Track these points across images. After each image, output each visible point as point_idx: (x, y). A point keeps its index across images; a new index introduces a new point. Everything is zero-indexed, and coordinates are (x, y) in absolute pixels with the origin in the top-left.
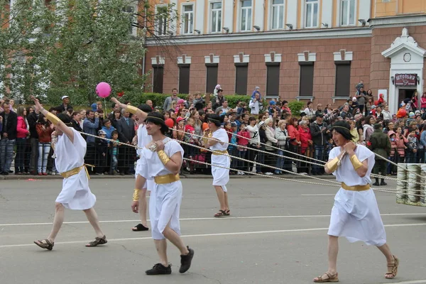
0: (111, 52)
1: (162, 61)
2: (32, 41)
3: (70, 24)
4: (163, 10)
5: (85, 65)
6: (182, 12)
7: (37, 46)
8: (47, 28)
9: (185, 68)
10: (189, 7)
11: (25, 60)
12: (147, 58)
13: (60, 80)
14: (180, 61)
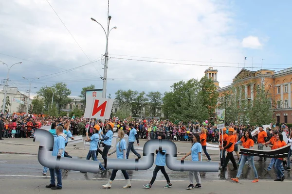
0: (265, 113)
1: (279, 115)
2: (245, 110)
3: (254, 106)
4: (279, 102)
5: (258, 116)
6: (285, 102)
7: (246, 112)
8: (248, 107)
9: (286, 117)
10: (287, 101)
11: (243, 115)
12: (275, 114)
13: (252, 120)
14: (284, 115)
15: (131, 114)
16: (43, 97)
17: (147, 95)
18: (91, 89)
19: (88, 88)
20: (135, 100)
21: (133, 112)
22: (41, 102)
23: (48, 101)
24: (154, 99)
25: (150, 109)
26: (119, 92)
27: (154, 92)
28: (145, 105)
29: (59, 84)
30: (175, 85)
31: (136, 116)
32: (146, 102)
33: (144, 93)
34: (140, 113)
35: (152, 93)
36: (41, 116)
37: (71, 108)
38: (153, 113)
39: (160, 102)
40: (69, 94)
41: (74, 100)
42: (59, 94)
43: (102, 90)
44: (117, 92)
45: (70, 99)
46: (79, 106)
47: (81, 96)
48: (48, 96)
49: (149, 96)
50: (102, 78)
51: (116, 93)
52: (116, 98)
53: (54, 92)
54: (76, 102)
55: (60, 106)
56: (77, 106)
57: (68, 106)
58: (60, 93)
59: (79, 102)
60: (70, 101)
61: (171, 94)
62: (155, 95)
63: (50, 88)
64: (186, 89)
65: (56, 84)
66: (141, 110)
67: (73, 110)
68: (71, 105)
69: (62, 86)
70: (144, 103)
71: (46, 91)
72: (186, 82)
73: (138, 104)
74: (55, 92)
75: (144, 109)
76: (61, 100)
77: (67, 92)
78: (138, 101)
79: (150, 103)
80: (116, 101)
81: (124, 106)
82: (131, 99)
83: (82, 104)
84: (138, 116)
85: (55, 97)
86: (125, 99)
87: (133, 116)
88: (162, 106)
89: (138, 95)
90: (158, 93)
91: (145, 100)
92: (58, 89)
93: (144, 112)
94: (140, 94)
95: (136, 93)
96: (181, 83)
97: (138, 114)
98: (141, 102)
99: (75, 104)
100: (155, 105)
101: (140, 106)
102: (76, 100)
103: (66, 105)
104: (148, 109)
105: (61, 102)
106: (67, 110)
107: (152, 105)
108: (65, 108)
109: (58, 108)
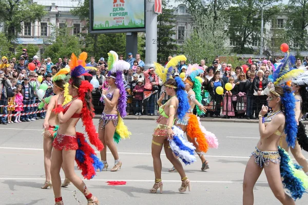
15: (227, 44)
21: (234, 39)
25: (288, 25)
28: (270, 15)
31: (243, 50)
34: (256, 40)
37: (44, 33)
38: (296, 40)
41: (53, 10)
45: (41, 7)
46: (70, 25)
54: (57, 15)
55: (11, 29)
57: (37, 27)
59: (66, 14)
60: (39, 13)
66: (259, 31)
68: (44, 25)
73: (249, 13)
75: (268, 26)
76: (11, 10)
78: (250, 4)
80: (182, 6)
81: (208, 21)
84: (251, 51)
87: (235, 51)
93: (269, 36)
97: (250, 43)
98: (257, 5)
99: (57, 20)
100: (304, 13)
101: (256, 17)
102: (59, 9)
103: (28, 25)
104: (282, 26)
105: (13, 18)
106: (32, 39)
107: (294, 14)
108: (28, 34)
109: (6, 35)
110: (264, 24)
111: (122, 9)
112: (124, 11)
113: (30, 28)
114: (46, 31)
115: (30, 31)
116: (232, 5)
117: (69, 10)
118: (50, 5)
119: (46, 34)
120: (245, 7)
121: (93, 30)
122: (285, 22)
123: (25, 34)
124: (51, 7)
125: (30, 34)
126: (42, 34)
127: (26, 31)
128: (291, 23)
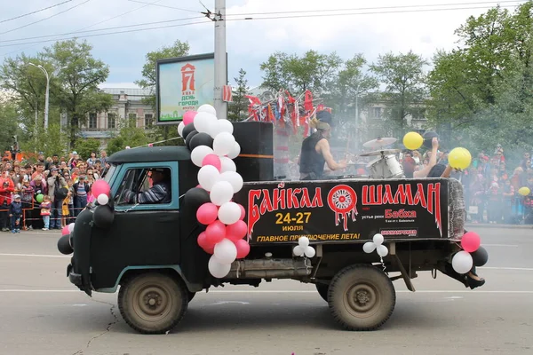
16: (16, 94)
17: (373, 68)
18: (177, 57)
19: (166, 51)
20: (329, 84)
22: (8, 109)
23: (32, 105)
24: (398, 81)
25: (386, 114)
26: (273, 60)
27: (396, 54)
28: (367, 102)
29: (64, 45)
30: (473, 24)
32: (371, 90)
33: (361, 61)
35: (391, 60)
36: (14, 157)
37: (112, 125)
39: (419, 91)
40: (102, 76)
41: (122, 99)
42: (70, 79)
43: (210, 56)
44: (266, 61)
45: (108, 95)
46: (141, 116)
47: (143, 84)
48: (30, 87)
49: (379, 70)
50: (208, 14)
51: (264, 67)
52: (265, 85)
53: (50, 71)
54: (127, 105)
55: (74, 121)
56: (133, 117)
57: (103, 119)
58: (70, 74)
59: (137, 103)
60: (106, 102)
61: (456, 55)
62: (402, 67)
63: (36, 62)
64: (511, 38)
65: (57, 47)
67: (117, 133)
68: (111, 116)
69: (77, 51)
70: (364, 94)
71: (23, 71)
72: (512, 12)
73: (343, 100)
74: (55, 74)
75: (364, 116)
76: (75, 99)
77: (95, 71)
78: (344, 91)
79: (385, 94)
82: (317, 83)
83: (149, 110)
85: (55, 91)
86: (298, 83)
88: (427, 102)
89: (342, 68)
90: (412, 58)
91: (364, 85)
92: (64, 62)
94: (348, 63)
95: (333, 63)
96: (493, 14)
97: (344, 134)
98: (351, 92)
99: (126, 110)
100: (403, 101)
101: (350, 105)
102: (129, 98)
103: (93, 116)
104: (379, 116)
105: (77, 107)
106: (98, 132)
107: (392, 102)
108: (93, 126)
109: (68, 127)
110: (359, 113)
111: (193, 98)
112: (195, 100)
113: (95, 119)
114: (114, 123)
115: (95, 123)
116: (323, 92)
117: (140, 98)
118: (119, 93)
119: (113, 126)
120: (339, 95)
121: (159, 121)
122: (382, 111)
123: (91, 126)
124: (119, 96)
125: (95, 126)
126: (109, 127)
127: (91, 123)
128: (390, 111)
